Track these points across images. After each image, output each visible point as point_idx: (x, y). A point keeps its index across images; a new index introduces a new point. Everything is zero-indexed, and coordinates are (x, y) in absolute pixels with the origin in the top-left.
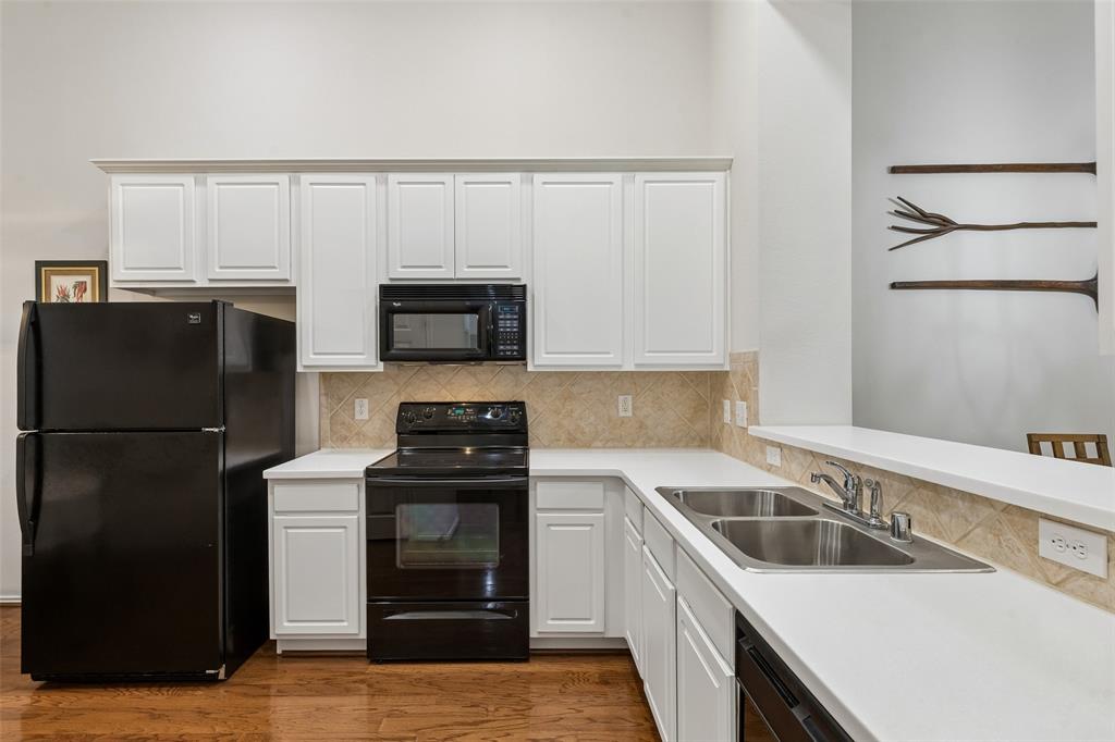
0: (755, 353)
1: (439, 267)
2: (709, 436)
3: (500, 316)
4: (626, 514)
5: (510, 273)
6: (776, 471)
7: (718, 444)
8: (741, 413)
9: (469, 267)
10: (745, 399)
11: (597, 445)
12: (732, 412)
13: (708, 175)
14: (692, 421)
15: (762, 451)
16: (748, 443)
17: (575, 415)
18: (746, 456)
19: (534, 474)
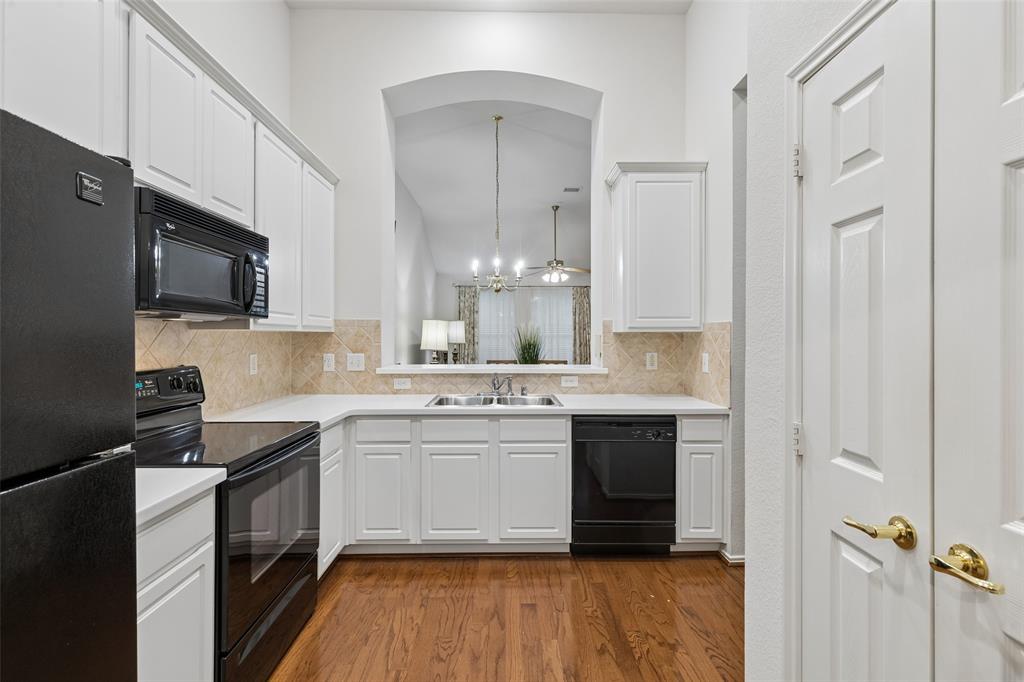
0: (378, 321)
1: (188, 185)
2: (292, 386)
3: (257, 269)
4: (359, 443)
5: (242, 218)
6: (405, 392)
7: (310, 389)
8: (356, 362)
9: (214, 198)
10: (361, 351)
11: (238, 405)
12: (337, 362)
13: (328, 184)
14: (283, 373)
15: (386, 383)
16: (365, 381)
17: (224, 377)
18: (361, 390)
19: (322, 427)
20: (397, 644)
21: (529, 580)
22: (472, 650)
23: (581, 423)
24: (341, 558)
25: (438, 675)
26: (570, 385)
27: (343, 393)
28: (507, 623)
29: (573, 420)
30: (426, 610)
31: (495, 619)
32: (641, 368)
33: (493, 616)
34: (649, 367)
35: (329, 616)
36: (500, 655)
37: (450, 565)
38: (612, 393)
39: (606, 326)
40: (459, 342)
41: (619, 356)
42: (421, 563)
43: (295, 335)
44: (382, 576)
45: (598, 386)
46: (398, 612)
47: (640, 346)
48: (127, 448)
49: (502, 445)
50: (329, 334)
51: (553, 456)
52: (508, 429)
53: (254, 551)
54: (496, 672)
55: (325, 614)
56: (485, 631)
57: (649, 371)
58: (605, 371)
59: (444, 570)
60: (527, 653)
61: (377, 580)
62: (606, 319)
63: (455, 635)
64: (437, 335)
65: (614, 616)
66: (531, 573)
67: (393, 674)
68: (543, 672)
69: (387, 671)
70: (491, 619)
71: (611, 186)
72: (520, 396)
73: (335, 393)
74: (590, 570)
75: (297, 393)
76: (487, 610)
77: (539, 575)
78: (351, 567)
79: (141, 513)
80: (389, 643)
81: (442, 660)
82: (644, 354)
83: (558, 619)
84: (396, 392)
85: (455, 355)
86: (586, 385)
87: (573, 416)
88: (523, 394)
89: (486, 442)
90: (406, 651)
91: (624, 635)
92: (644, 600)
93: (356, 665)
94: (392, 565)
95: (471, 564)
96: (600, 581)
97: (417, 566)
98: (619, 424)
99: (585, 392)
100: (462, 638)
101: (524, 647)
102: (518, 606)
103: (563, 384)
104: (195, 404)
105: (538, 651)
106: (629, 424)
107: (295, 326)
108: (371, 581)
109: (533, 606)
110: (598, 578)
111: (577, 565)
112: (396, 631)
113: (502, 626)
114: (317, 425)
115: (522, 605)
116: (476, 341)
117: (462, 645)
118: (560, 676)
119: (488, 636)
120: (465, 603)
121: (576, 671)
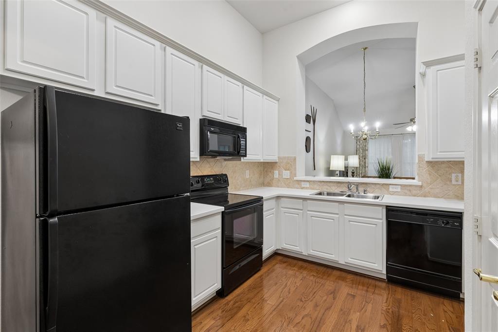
0: (295, 157)
1: (219, 114)
2: (263, 183)
3: (241, 139)
4: (282, 207)
5: (238, 122)
6: (307, 188)
7: (269, 185)
8: (286, 174)
9: (228, 117)
10: (288, 170)
11: (241, 189)
12: (279, 174)
13: (275, 101)
14: (260, 178)
15: (299, 184)
16: (290, 183)
17: (236, 178)
18: (288, 186)
19: (264, 199)
20: (286, 289)
21: (357, 285)
22: (316, 303)
23: (393, 210)
24: (276, 254)
25: (298, 305)
26: (395, 190)
27: (281, 187)
28: (337, 298)
29: (386, 208)
30: (303, 282)
31: (332, 295)
32: (448, 183)
33: (332, 293)
34: (454, 182)
35: (266, 272)
36: (328, 309)
37: (320, 268)
38: (425, 196)
39: (421, 158)
40: (356, 166)
41: (430, 175)
42: (307, 264)
43: (264, 163)
44: (290, 265)
45: (414, 192)
46: (291, 279)
47: (447, 169)
48: (188, 194)
49: (345, 217)
50: (276, 163)
51: (375, 226)
52: (348, 209)
53: (235, 240)
54: (324, 314)
55: (264, 271)
56: (325, 298)
57: (454, 185)
58: (420, 183)
59: (317, 269)
60: (341, 312)
61: (287, 265)
62: (420, 153)
63: (311, 295)
64: (338, 163)
65: (399, 316)
66: (359, 282)
67: (281, 299)
68: (346, 322)
69: (280, 297)
70: (330, 294)
71: (423, 75)
72: (363, 194)
73: (278, 187)
74: (396, 291)
75: (264, 186)
76: (330, 290)
77: (363, 285)
78: (280, 258)
79: (193, 216)
80: (284, 288)
81: (302, 301)
82: (450, 174)
83: (364, 306)
84: (303, 188)
85: (353, 173)
86: (406, 191)
87: (387, 206)
88: (364, 193)
89: (338, 214)
90: (289, 293)
91: (402, 325)
92: (425, 315)
93: (270, 291)
94: (295, 261)
95: (330, 271)
96: (400, 297)
97: (305, 265)
98: (417, 214)
99: (405, 195)
100: (314, 296)
101: (341, 310)
102: (346, 293)
103: (391, 189)
104: (226, 187)
105: (348, 313)
106: (426, 214)
107: (260, 160)
108: (284, 265)
109: (354, 296)
110: (399, 296)
111: (388, 287)
112: (288, 285)
113: (334, 299)
114: (262, 198)
115: (348, 294)
116: (366, 166)
117: (313, 299)
118: (354, 327)
119: (326, 300)
120: (321, 284)
121: (364, 329)
